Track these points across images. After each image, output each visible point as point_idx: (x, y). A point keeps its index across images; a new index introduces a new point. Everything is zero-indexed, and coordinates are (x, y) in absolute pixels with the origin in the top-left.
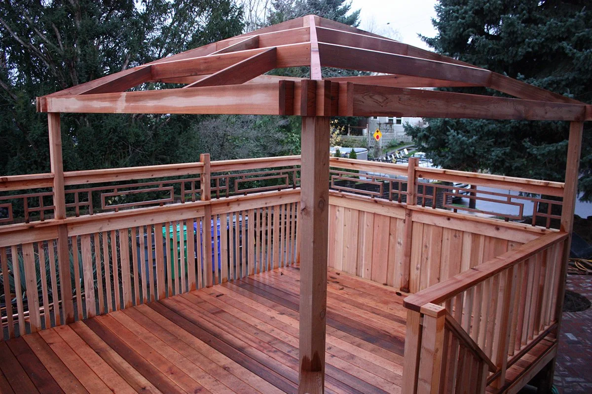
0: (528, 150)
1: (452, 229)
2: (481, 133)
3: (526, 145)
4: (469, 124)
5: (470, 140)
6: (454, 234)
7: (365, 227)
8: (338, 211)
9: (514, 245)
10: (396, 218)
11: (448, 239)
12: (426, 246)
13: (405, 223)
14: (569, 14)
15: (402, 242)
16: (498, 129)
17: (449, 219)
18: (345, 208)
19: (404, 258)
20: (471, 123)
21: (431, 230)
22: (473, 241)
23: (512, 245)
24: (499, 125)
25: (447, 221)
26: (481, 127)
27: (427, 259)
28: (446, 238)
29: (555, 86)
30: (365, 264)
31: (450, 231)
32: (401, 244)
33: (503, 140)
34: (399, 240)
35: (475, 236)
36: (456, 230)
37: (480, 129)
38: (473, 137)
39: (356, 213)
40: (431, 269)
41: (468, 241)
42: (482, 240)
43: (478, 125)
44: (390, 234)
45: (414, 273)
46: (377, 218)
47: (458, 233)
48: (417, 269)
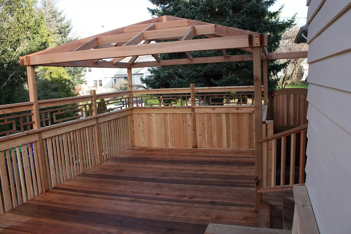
0: (213, 83)
1: (216, 113)
2: (189, 77)
3: (212, 81)
4: (183, 73)
5: (185, 81)
6: (217, 115)
7: (168, 121)
8: (151, 116)
9: (245, 115)
10: (186, 113)
11: (214, 118)
12: (203, 124)
13: (191, 115)
14: (221, 20)
15: (190, 125)
16: (196, 74)
17: (214, 109)
18: (155, 114)
19: (193, 131)
20: (184, 73)
21: (205, 116)
22: (227, 117)
23: (244, 115)
24: (197, 72)
25: (214, 110)
26: (189, 74)
27: (204, 130)
28: (213, 118)
29: (220, 52)
30: (170, 140)
31: (215, 114)
32: (190, 126)
33: (199, 80)
34: (189, 124)
35: (227, 114)
36: (218, 113)
37: (188, 75)
38: (186, 80)
39: (162, 115)
40: (207, 134)
41: (224, 117)
42: (231, 115)
43: (187, 73)
44: (183, 122)
45: (199, 138)
46: (175, 115)
47: (219, 115)
48: (200, 135)
